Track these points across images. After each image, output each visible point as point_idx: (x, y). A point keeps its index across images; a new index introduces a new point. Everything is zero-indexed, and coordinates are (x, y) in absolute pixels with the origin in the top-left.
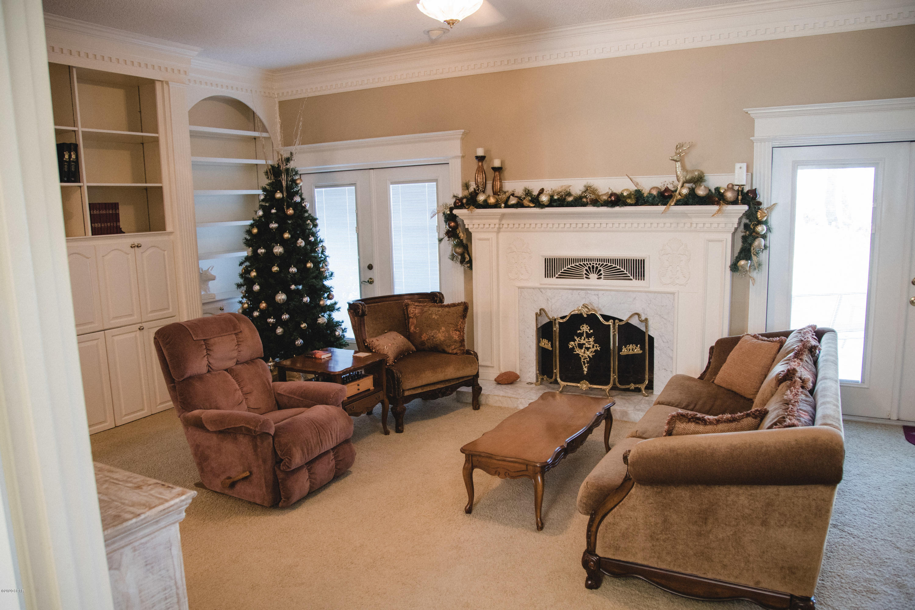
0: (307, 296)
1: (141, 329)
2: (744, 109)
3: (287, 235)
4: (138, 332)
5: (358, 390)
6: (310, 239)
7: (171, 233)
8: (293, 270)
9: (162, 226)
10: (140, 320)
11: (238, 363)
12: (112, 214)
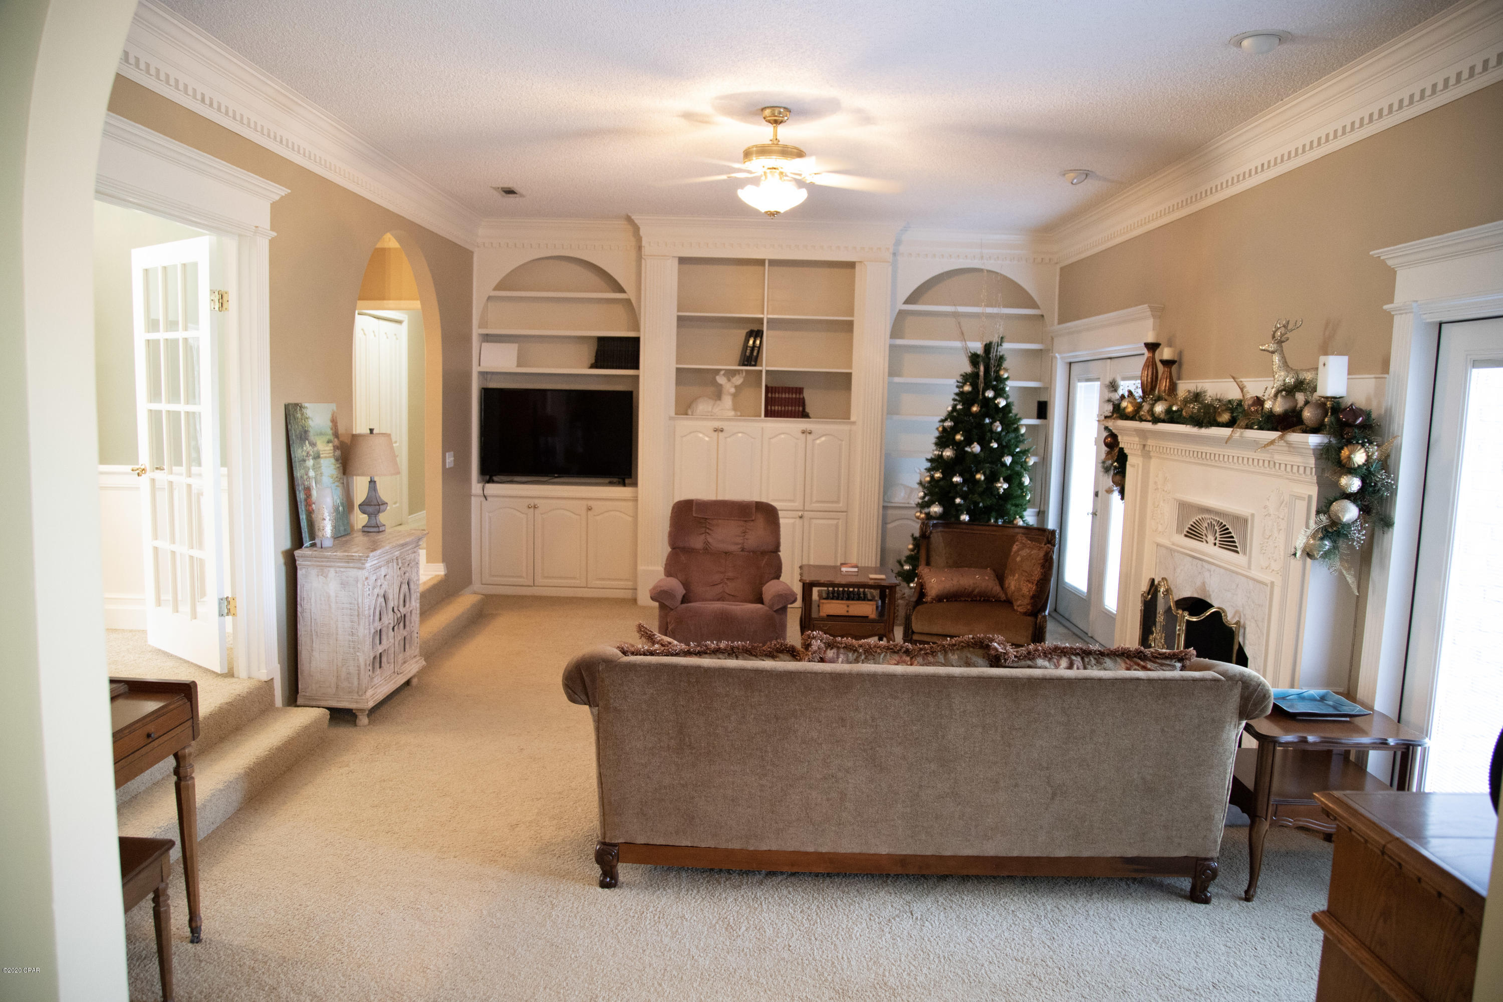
0: (967, 514)
1: (801, 517)
2: (1371, 253)
3: (959, 437)
4: (798, 521)
5: (848, 611)
6: (991, 445)
7: (854, 423)
8: (957, 479)
9: (845, 415)
10: (801, 508)
11: (743, 550)
12: (796, 398)
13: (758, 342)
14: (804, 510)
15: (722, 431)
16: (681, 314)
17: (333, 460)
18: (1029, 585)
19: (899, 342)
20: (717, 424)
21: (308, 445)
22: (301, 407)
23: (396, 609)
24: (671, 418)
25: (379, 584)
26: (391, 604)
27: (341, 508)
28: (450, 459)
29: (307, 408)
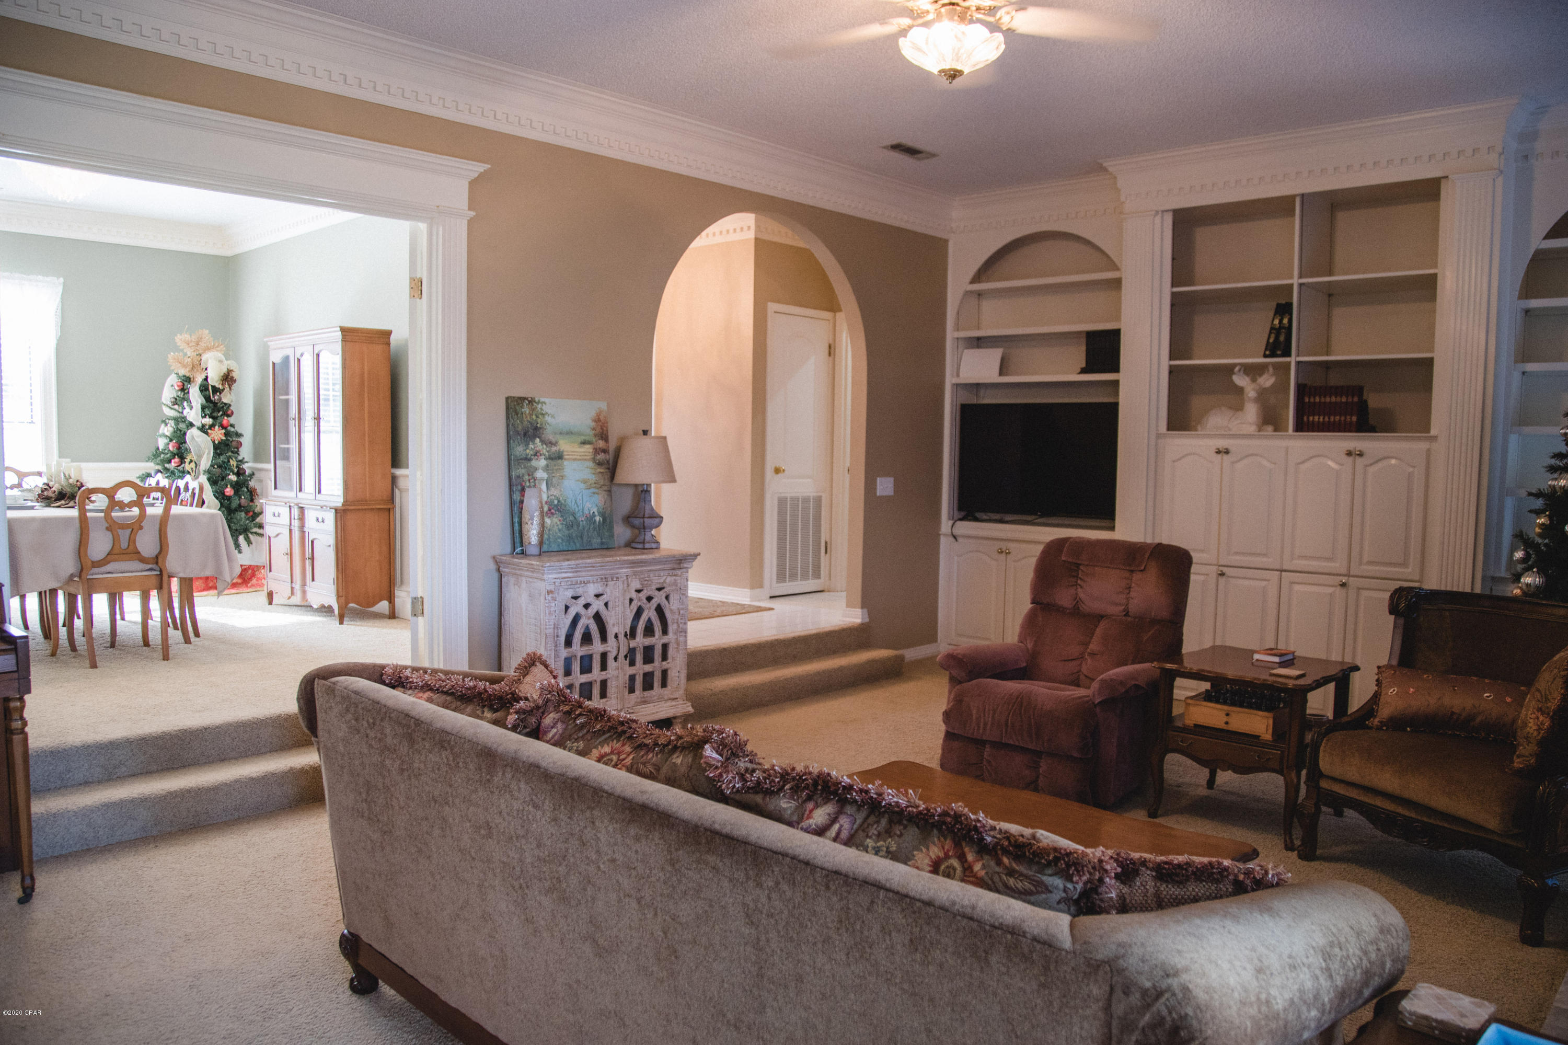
1: (1343, 585)
4: (1339, 591)
7: (1435, 437)
9: (1421, 424)
10: (1344, 571)
11: (1127, 615)
12: (1346, 403)
13: (1285, 321)
14: (1348, 575)
15: (1227, 452)
16: (1176, 290)
17: (591, 464)
18: (1541, 718)
19: (1535, 303)
20: (1222, 443)
21: (539, 444)
22: (531, 401)
23: (621, 637)
24: (1159, 436)
25: (582, 601)
26: (611, 631)
27: (597, 518)
28: (885, 486)
29: (544, 403)
